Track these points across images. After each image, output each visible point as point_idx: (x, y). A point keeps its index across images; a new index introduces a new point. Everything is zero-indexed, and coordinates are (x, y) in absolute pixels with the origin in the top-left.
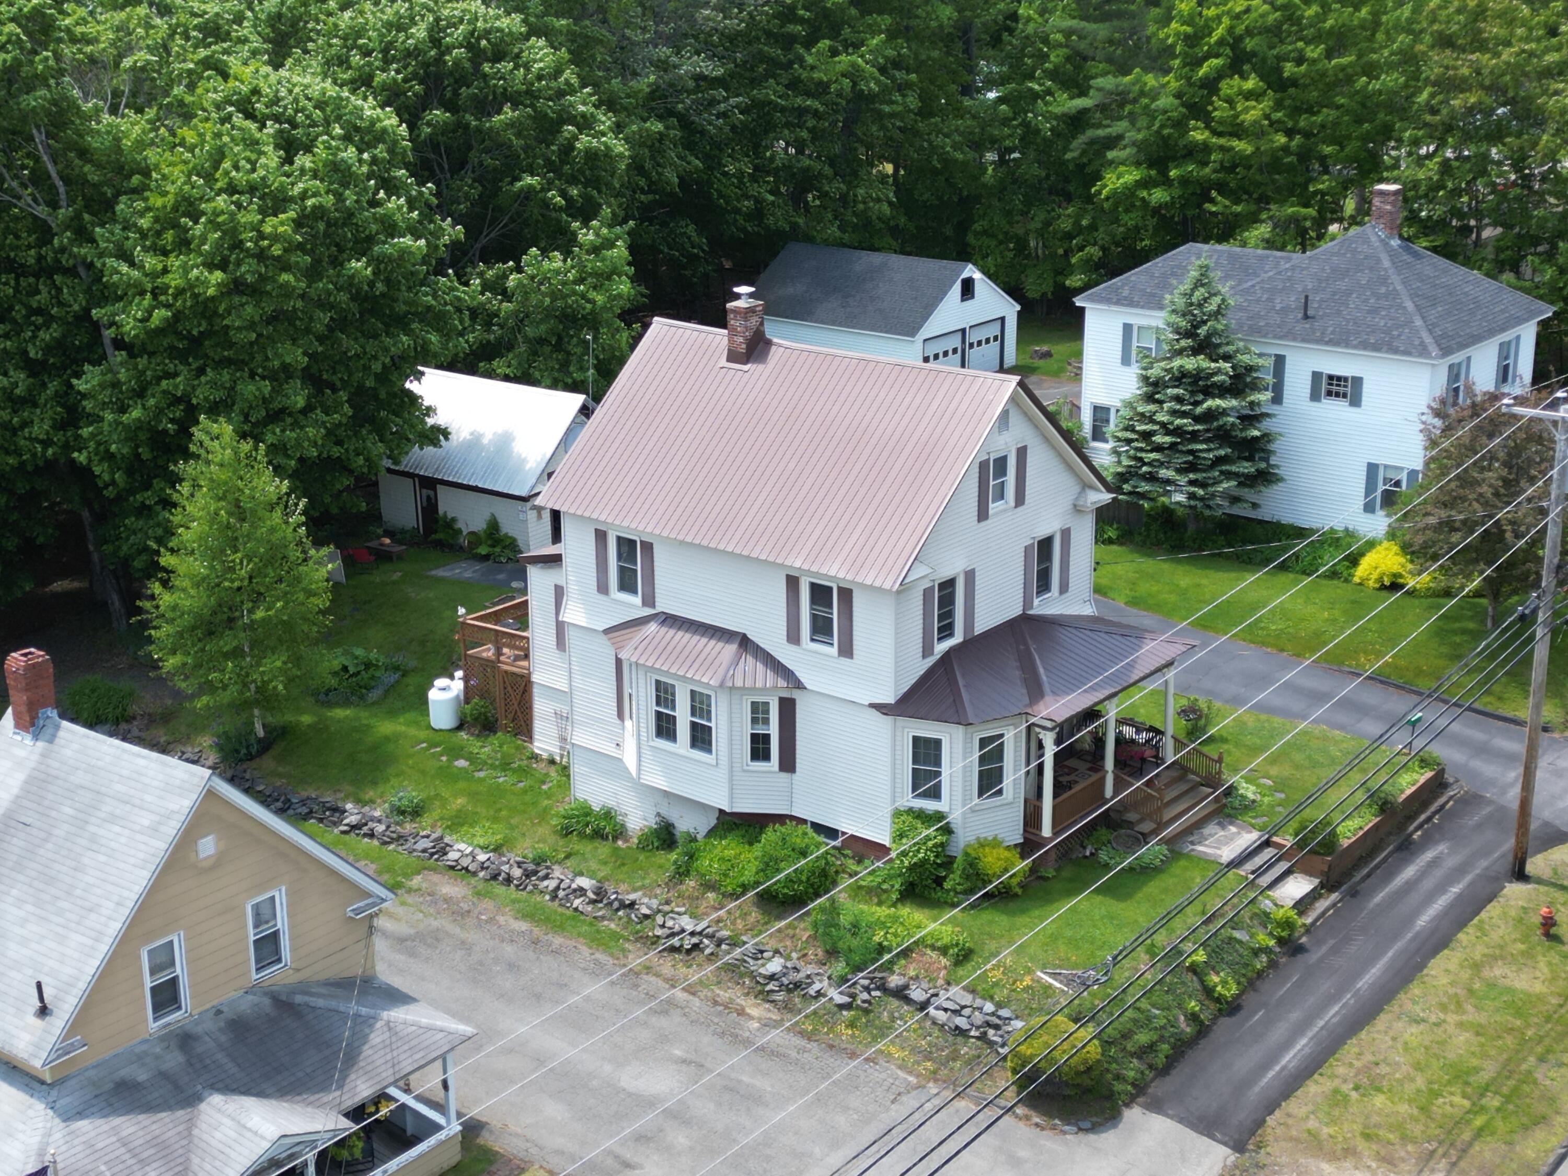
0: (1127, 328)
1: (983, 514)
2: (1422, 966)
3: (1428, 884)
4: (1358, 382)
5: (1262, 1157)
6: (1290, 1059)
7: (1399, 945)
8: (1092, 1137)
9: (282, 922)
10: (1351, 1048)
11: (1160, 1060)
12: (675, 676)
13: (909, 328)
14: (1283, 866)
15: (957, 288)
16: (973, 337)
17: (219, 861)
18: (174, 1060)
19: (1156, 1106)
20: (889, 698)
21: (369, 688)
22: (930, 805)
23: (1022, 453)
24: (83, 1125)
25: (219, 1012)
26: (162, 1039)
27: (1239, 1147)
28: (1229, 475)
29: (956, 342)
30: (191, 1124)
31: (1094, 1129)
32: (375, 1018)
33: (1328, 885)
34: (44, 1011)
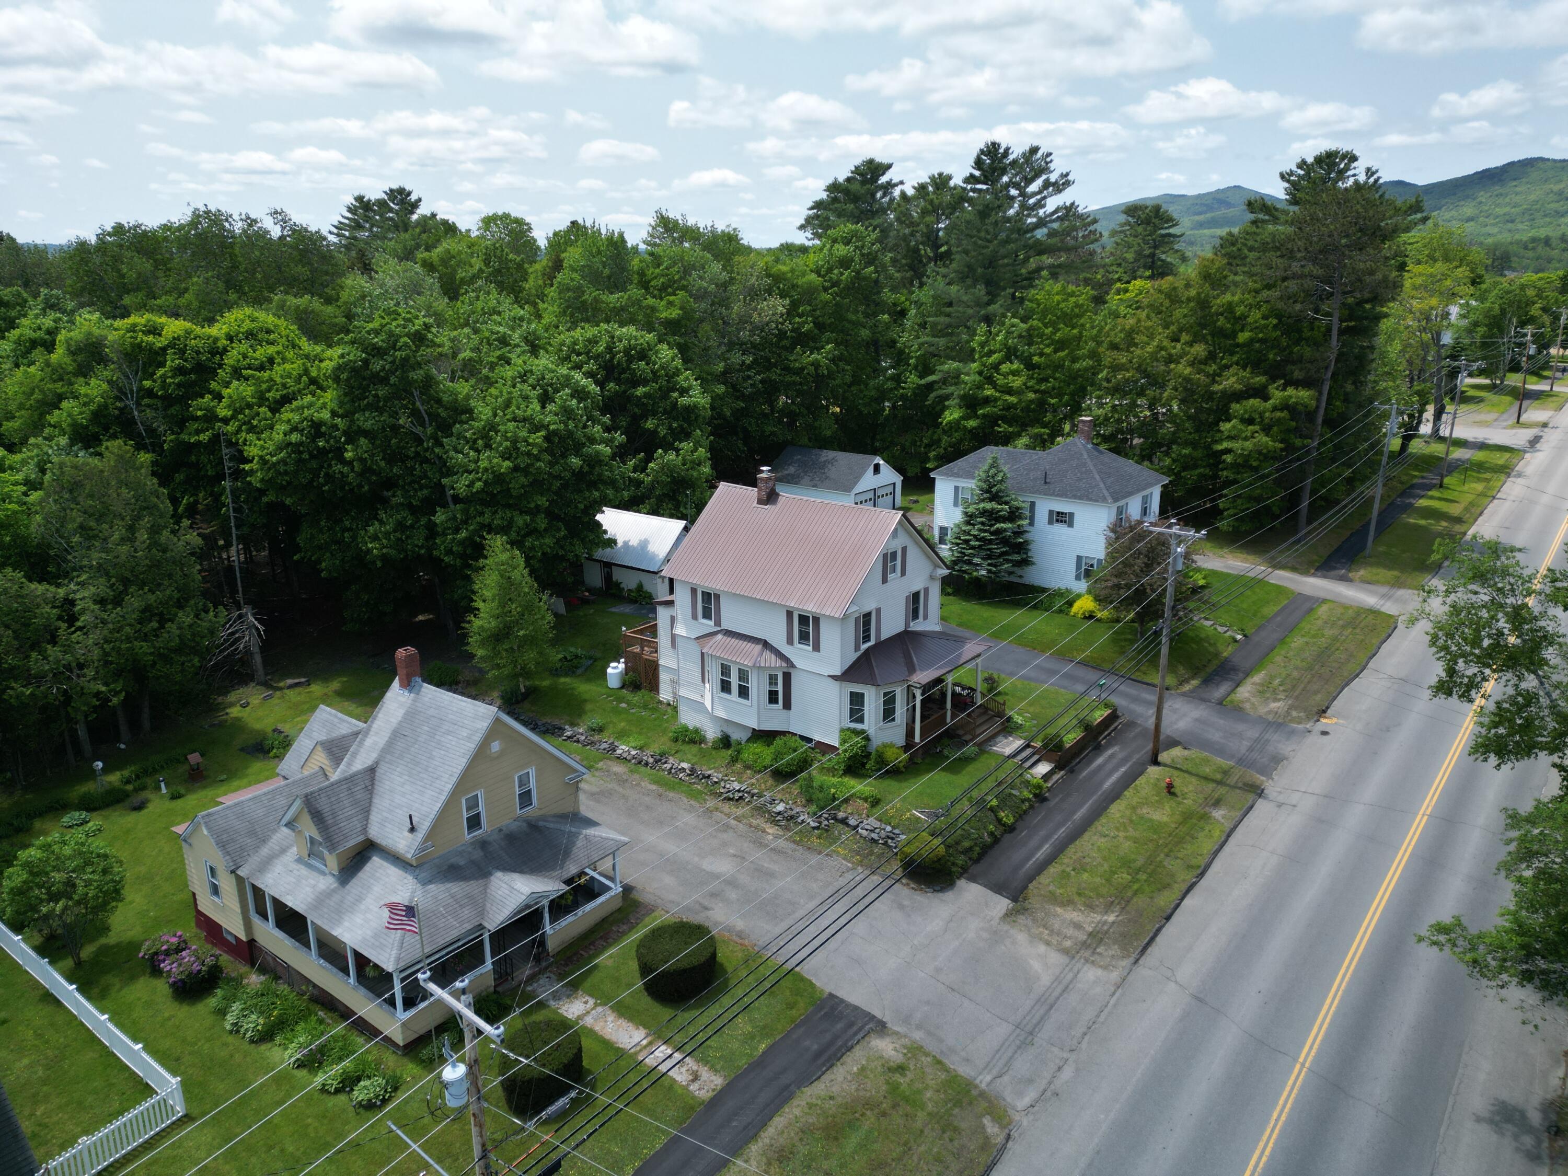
0: (956, 488)
1: (885, 580)
2: (1106, 808)
3: (1110, 766)
4: (1071, 515)
5: (1026, 904)
6: (1040, 855)
7: (1095, 798)
8: (940, 894)
9: (533, 784)
10: (1071, 849)
11: (975, 856)
12: (731, 661)
13: (847, 489)
14: (1036, 757)
15: (872, 468)
16: (879, 493)
17: (502, 753)
18: (478, 854)
19: (973, 879)
20: (838, 672)
21: (577, 668)
22: (859, 726)
23: (904, 550)
24: (432, 887)
25: (500, 830)
26: (472, 844)
27: (1015, 899)
28: (1008, 561)
29: (871, 495)
30: (486, 887)
31: (942, 890)
32: (579, 834)
33: (1059, 767)
34: (412, 829)
